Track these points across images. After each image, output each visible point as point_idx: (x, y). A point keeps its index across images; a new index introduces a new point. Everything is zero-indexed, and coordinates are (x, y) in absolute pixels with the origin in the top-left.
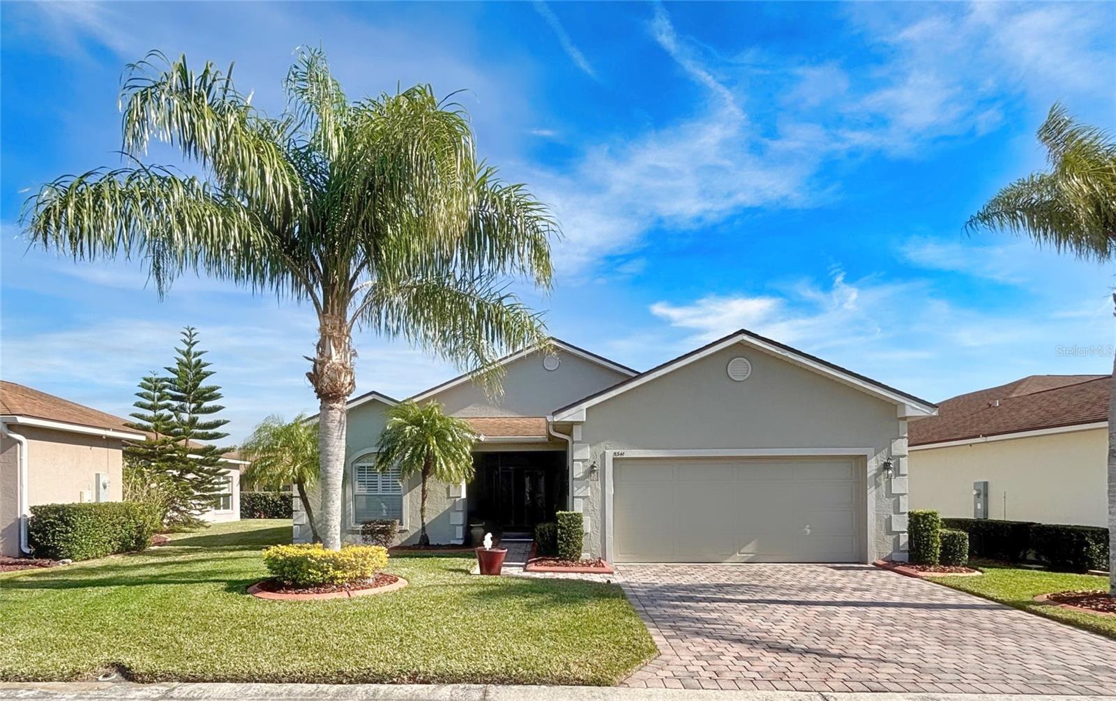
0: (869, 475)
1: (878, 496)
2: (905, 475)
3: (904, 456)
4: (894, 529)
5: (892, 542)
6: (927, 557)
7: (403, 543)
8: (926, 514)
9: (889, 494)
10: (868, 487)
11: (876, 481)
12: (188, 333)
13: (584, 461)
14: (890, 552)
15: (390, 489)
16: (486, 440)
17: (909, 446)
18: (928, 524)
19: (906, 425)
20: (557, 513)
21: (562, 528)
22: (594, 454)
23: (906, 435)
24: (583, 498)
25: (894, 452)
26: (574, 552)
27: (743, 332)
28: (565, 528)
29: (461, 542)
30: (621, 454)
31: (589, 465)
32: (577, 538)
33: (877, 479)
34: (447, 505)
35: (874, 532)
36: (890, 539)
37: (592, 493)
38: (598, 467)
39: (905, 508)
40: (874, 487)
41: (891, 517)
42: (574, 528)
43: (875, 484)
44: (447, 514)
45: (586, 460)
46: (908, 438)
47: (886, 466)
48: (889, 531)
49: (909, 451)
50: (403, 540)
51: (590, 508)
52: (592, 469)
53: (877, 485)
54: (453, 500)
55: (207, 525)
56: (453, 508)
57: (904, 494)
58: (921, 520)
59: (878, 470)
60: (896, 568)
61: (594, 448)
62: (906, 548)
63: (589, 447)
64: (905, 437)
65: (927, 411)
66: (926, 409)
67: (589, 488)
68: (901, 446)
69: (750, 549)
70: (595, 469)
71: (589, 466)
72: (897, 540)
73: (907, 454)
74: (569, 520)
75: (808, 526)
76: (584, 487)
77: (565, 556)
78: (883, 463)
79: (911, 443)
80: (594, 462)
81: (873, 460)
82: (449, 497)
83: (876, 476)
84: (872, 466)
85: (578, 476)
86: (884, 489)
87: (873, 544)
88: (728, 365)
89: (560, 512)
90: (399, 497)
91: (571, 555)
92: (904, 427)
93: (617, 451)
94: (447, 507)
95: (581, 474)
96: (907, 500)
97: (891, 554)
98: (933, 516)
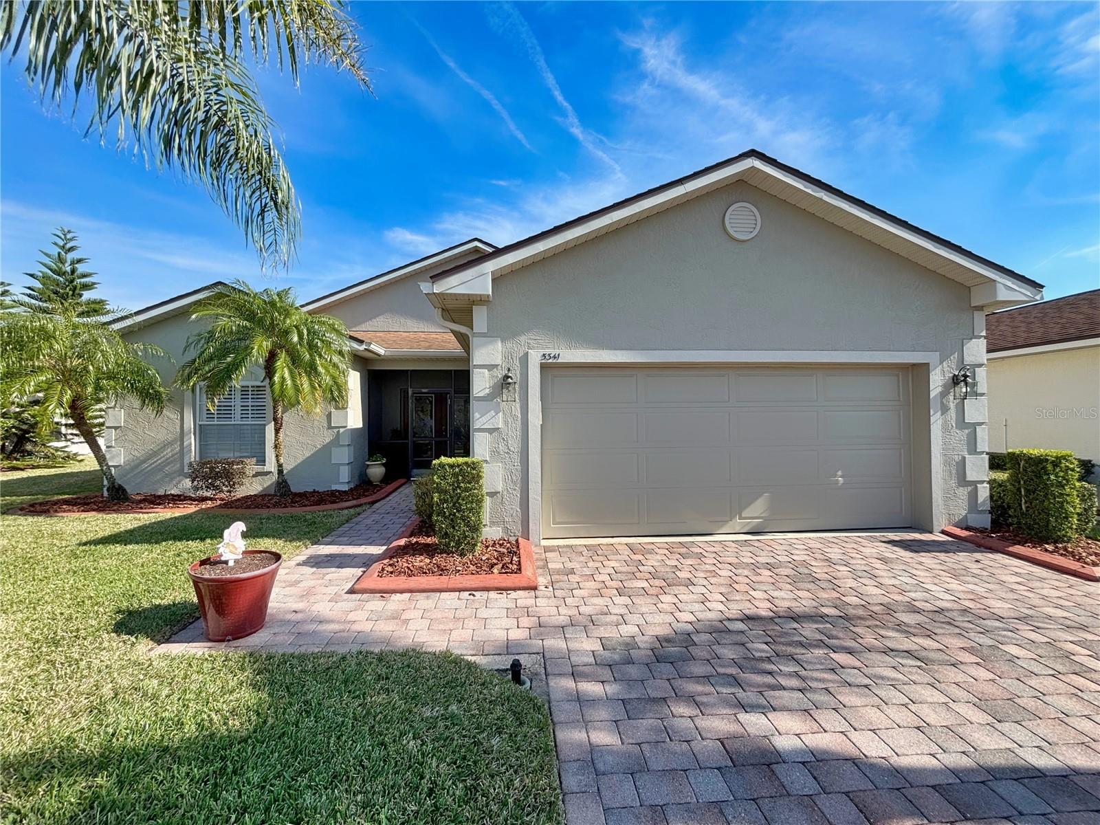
0: (932, 395)
1: (946, 428)
2: (983, 394)
3: (980, 365)
4: (969, 478)
5: (966, 498)
6: (1060, 530)
7: (265, 489)
8: (1057, 457)
9: (961, 422)
10: (932, 413)
11: (942, 403)
12: (63, 237)
13: (491, 367)
14: (964, 513)
15: (250, 416)
16: (387, 354)
17: (989, 351)
18: (1062, 474)
19: (984, 318)
20: (434, 462)
21: (439, 490)
22: (508, 356)
23: (984, 334)
24: (491, 431)
25: (969, 359)
26: (466, 537)
27: (753, 153)
28: (446, 492)
29: (345, 488)
30: (555, 357)
31: (500, 374)
32: (471, 510)
33: (944, 401)
34: (328, 437)
35: (941, 481)
36: (963, 492)
37: (506, 423)
38: (516, 375)
39: (984, 445)
40: (939, 413)
41: (964, 458)
42: (466, 490)
43: (942, 409)
44: (326, 450)
45: (496, 366)
46: (985, 337)
47: (955, 381)
48: (962, 480)
49: (988, 360)
50: (265, 486)
51: (502, 448)
52: (505, 382)
53: (945, 409)
54: (336, 431)
55: (79, 458)
56: (336, 442)
57: (983, 423)
58: (1050, 467)
59: (944, 386)
60: (1011, 549)
61: (509, 345)
62: (988, 507)
63: (500, 344)
64: (982, 336)
65: (1029, 294)
66: (1026, 290)
67: (501, 414)
68: (976, 350)
69: (757, 510)
70: (510, 380)
71: (500, 376)
72: (974, 495)
73: (986, 362)
74: (455, 475)
75: (840, 473)
76: (493, 413)
77: (447, 545)
78: (951, 375)
79: (992, 347)
80: (509, 370)
81: (938, 370)
82: (330, 427)
83: (944, 394)
84: (937, 380)
85: (481, 394)
86: (954, 416)
87: (940, 502)
88: (724, 215)
89: (443, 459)
90: (262, 427)
91: (458, 543)
92: (980, 320)
93: (547, 352)
94: (328, 440)
95: (487, 391)
96: (987, 432)
97: (966, 516)
98: (1067, 460)
